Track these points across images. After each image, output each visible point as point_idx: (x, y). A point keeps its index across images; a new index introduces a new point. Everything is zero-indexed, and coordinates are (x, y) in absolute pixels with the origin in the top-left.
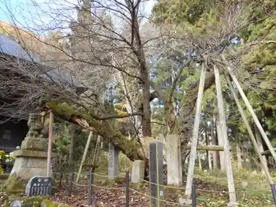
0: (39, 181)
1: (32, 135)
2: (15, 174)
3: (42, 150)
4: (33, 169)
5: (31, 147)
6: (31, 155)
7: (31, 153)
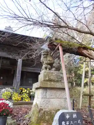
0: (68, 117)
1: (46, 68)
2: (37, 104)
3: (57, 81)
4: (52, 100)
5: (47, 79)
6: (49, 86)
7: (49, 85)
